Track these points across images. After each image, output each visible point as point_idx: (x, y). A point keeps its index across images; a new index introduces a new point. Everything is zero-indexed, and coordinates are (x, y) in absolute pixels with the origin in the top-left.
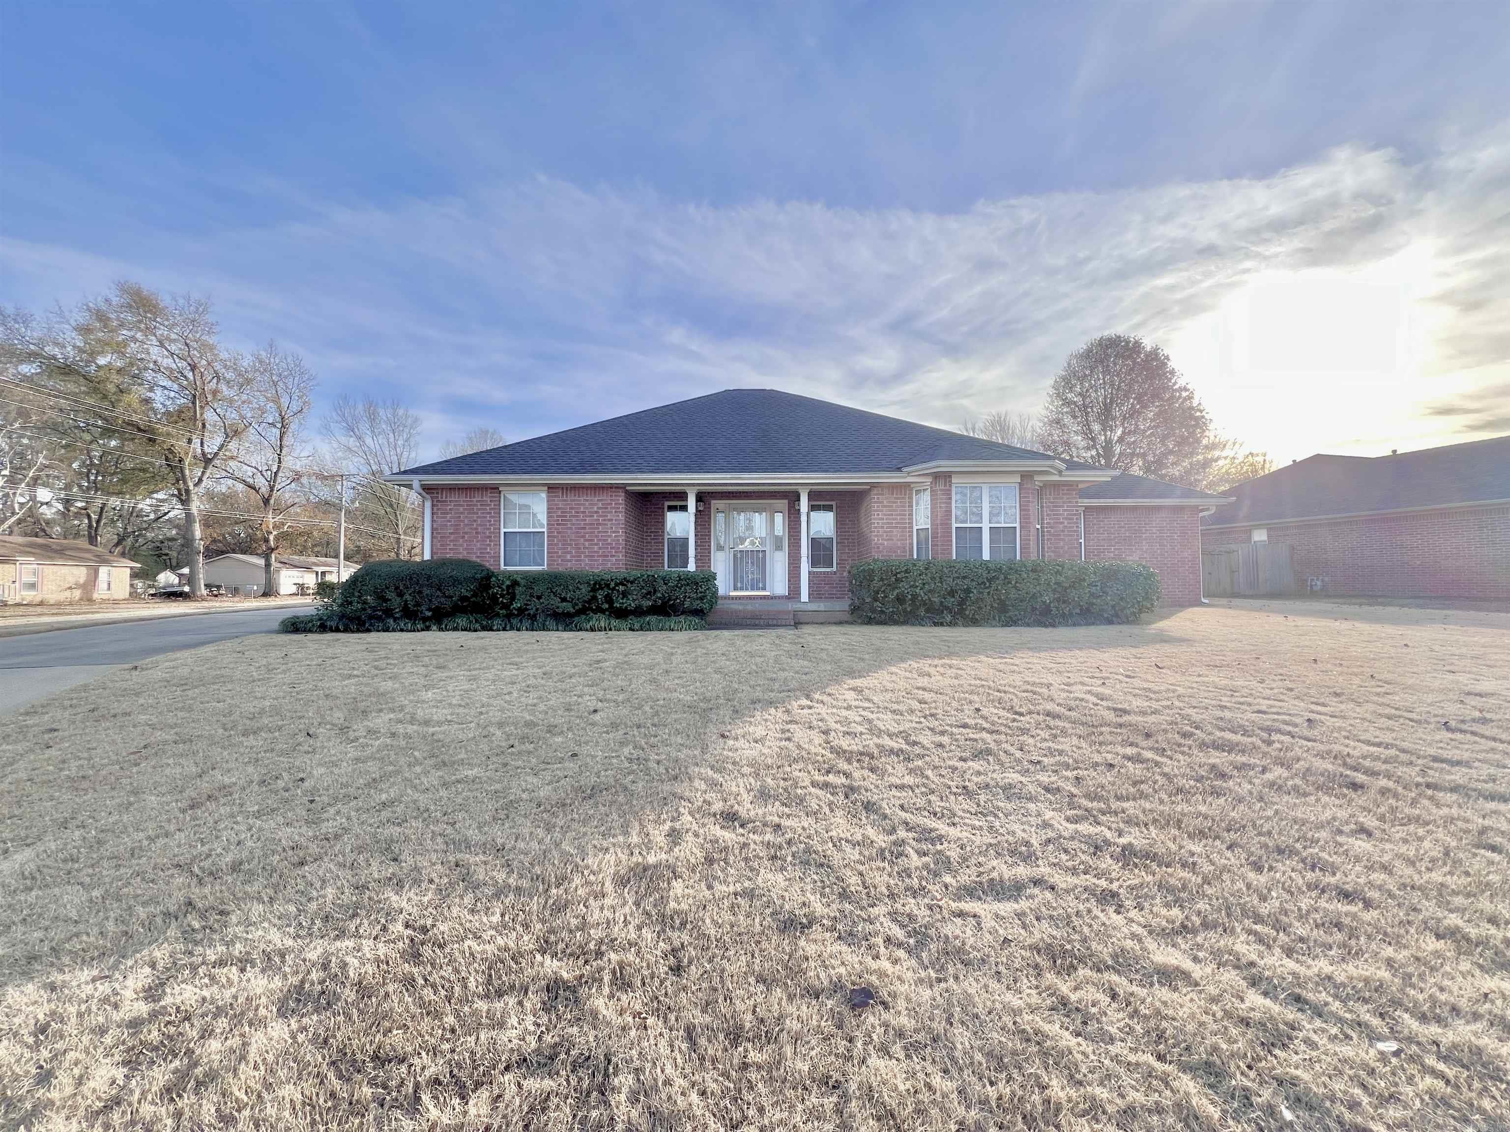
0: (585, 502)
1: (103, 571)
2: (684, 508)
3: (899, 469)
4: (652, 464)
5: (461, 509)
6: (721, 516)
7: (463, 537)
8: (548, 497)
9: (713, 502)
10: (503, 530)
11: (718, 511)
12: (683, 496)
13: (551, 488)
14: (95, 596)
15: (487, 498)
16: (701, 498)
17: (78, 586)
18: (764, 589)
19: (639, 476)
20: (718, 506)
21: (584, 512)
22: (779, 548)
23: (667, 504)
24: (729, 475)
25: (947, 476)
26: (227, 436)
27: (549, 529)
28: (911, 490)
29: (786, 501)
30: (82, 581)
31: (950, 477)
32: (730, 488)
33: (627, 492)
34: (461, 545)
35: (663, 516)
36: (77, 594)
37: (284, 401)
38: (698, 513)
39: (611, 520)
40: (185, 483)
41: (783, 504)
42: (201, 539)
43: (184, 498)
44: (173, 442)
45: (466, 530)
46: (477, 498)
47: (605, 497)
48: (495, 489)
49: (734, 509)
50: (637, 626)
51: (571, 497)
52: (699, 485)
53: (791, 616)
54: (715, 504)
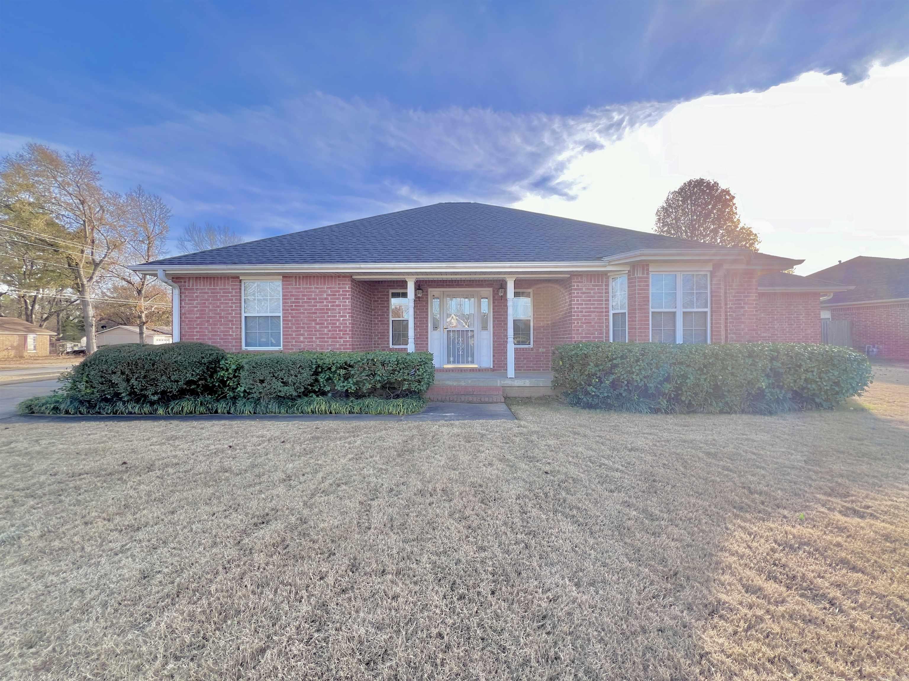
0: (314, 288)
1: (31, 338)
2: (405, 295)
3: (599, 259)
4: (375, 255)
5: (206, 296)
6: (436, 302)
7: (208, 321)
8: (283, 285)
9: (430, 290)
10: (244, 315)
11: (434, 297)
12: (403, 284)
13: (286, 277)
14: (25, 354)
15: (229, 286)
16: (420, 286)
17: (13, 347)
18: (472, 362)
19: (363, 265)
20: (434, 293)
21: (314, 299)
22: (485, 328)
23: (391, 291)
24: (444, 265)
25: (644, 265)
26: (109, 248)
27: (284, 313)
28: (608, 278)
29: (491, 289)
30: (15, 344)
31: (648, 265)
32: (445, 277)
33: (353, 281)
34: (206, 328)
35: (388, 301)
36: (12, 353)
37: (151, 226)
38: (417, 300)
39: (340, 306)
40: (81, 280)
41: (488, 291)
42: (94, 317)
43: (80, 289)
44: (70, 252)
45: (211, 314)
46: (220, 286)
47: (335, 285)
48: (236, 278)
49: (448, 296)
50: (357, 409)
51: (303, 286)
52: (417, 274)
53: (501, 393)
54: (432, 291)
